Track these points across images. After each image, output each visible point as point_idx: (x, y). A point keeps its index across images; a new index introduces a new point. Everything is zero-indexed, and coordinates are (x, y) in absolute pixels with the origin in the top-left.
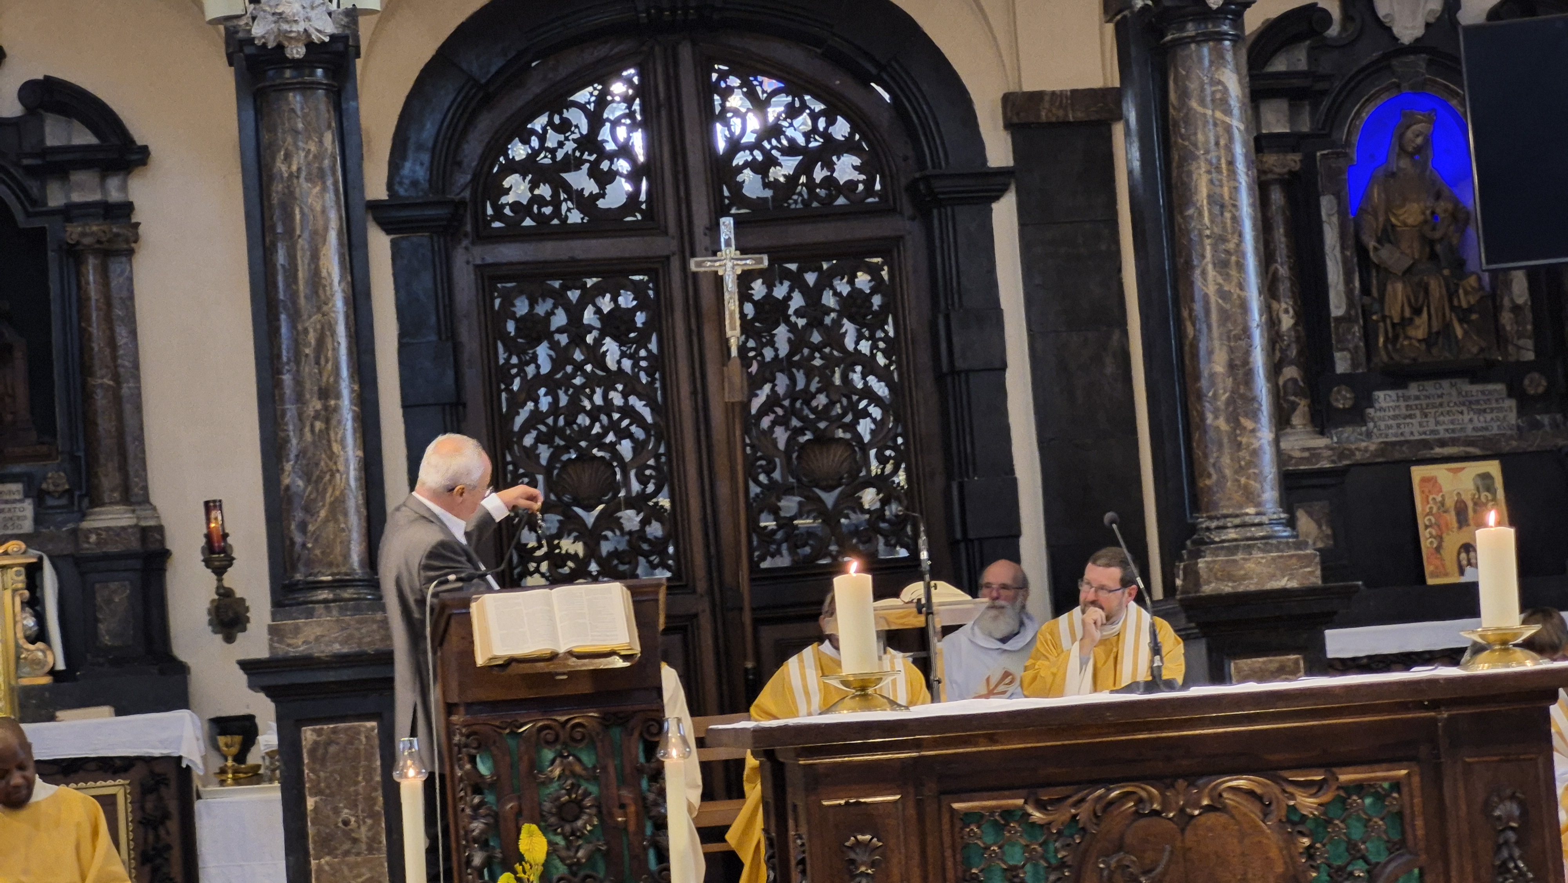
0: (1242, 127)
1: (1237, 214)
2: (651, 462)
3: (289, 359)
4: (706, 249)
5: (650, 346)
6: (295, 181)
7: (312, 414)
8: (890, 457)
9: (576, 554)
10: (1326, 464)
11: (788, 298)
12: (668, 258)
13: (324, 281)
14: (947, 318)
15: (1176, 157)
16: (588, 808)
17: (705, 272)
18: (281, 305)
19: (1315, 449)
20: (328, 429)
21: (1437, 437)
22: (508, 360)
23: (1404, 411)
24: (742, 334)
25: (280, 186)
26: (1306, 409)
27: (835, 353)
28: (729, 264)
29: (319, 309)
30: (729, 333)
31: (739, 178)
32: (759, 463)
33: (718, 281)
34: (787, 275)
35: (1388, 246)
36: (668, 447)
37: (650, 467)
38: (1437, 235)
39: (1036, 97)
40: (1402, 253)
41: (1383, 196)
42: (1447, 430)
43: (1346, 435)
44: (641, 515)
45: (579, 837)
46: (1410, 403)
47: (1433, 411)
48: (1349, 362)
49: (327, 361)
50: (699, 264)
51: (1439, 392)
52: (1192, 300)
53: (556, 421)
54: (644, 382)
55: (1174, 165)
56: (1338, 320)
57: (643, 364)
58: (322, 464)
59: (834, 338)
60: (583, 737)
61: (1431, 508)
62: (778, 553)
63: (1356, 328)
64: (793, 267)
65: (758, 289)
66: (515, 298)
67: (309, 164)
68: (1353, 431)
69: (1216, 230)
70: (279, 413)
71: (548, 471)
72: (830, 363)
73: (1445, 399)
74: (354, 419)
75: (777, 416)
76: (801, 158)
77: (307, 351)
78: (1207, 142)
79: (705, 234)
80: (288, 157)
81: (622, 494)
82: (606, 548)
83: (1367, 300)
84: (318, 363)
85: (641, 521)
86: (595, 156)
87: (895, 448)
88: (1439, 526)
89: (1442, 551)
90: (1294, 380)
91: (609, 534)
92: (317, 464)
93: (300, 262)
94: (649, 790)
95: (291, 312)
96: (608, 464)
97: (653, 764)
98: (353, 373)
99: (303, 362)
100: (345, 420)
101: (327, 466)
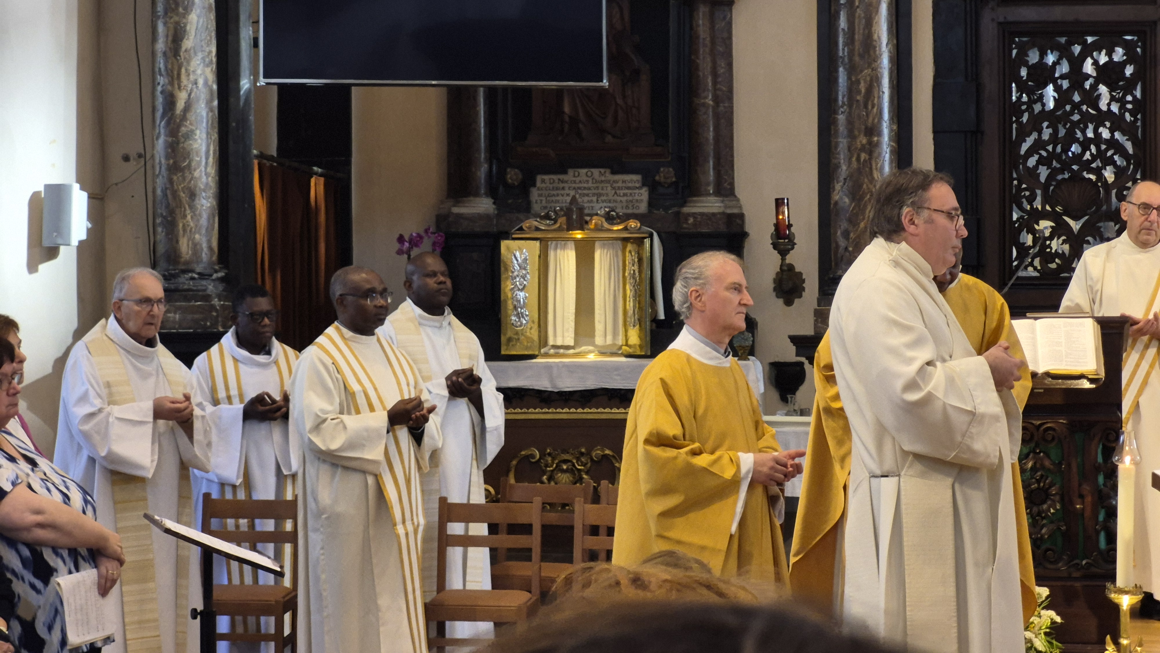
3: (843, 103)
5: (1135, 93)
7: (859, 146)
9: (1063, 253)
12: (1155, 23)
13: (874, 43)
16: (1053, 495)
18: (840, 60)
20: (870, 159)
22: (1019, 98)
29: (869, 65)
36: (1142, 173)
44: (1117, 226)
45: (1043, 518)
49: (873, 106)
53: (1054, 148)
54: (1128, 120)
57: (1129, 106)
58: (865, 186)
60: (1053, 439)
66: (1029, 49)
70: (833, 144)
71: (1045, 187)
74: (892, 152)
77: (858, 98)
81: (1104, 207)
84: (866, 106)
91: (1090, 238)
92: (860, 186)
93: (857, 27)
94: (1104, 485)
95: (847, 66)
96: (1094, 184)
97: (1109, 465)
98: (893, 116)
99: (855, 106)
100: (884, 153)
101: (868, 188)
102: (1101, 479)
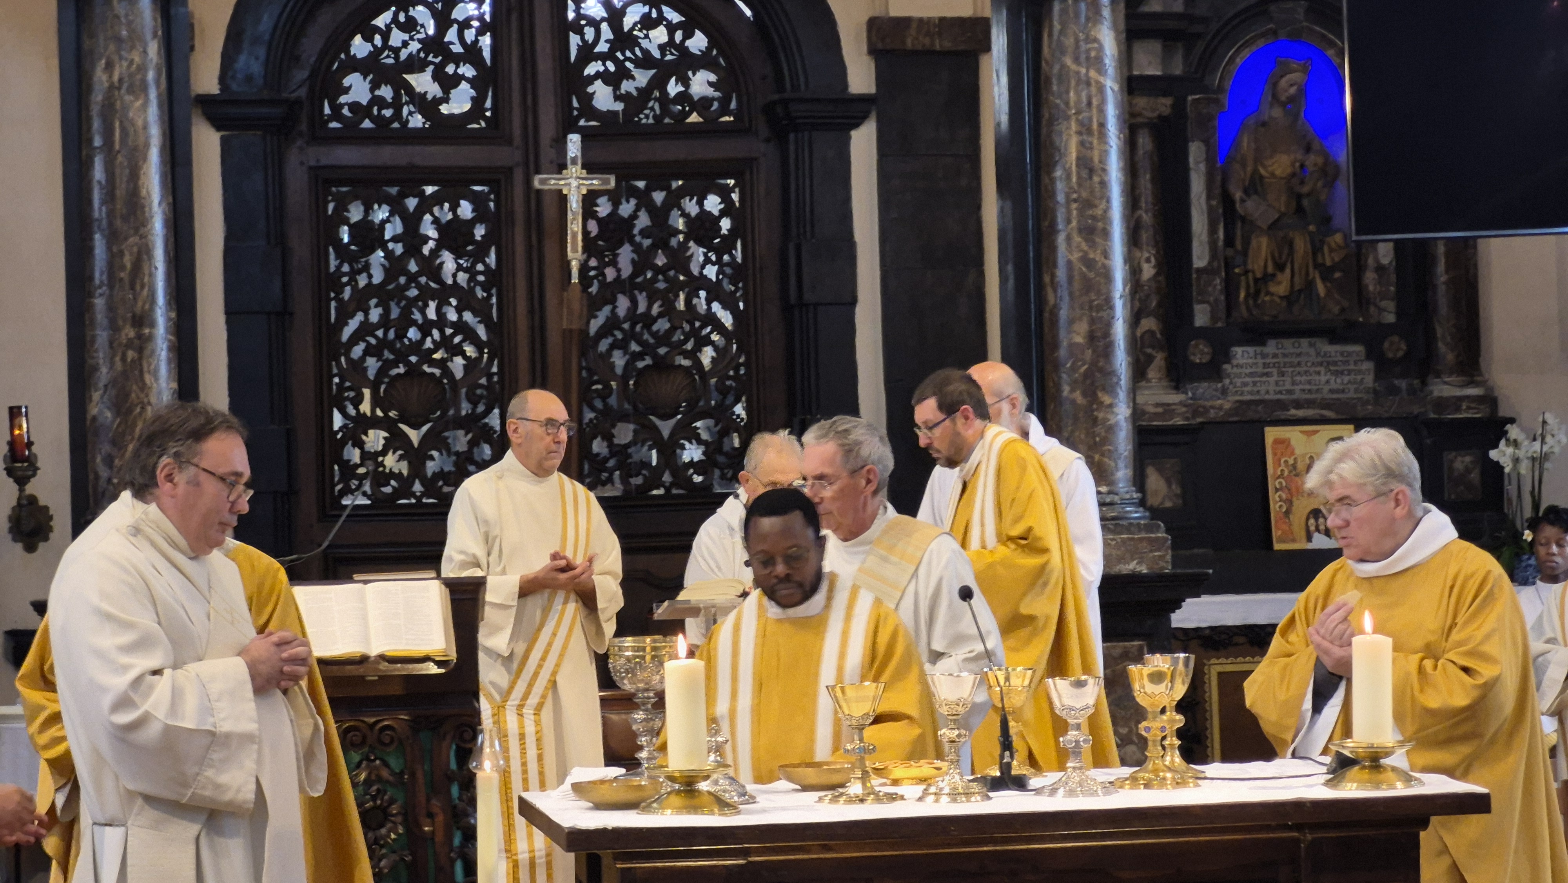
0: (1116, 87)
1: (1106, 179)
2: (483, 381)
3: (102, 282)
4: (552, 162)
5: (487, 260)
6: (116, 93)
7: (124, 341)
8: (731, 387)
9: (400, 473)
10: (1179, 421)
11: (634, 216)
12: (511, 169)
13: (143, 201)
14: (798, 248)
15: (1047, 115)
16: (393, 815)
17: (550, 190)
18: (96, 224)
19: (1169, 405)
20: (140, 358)
21: (1294, 397)
22: (339, 267)
23: (1260, 370)
24: (583, 253)
25: (99, 98)
26: (1163, 363)
27: (682, 278)
28: (574, 183)
29: (137, 230)
30: (570, 254)
31: (590, 89)
32: (594, 387)
33: (563, 199)
34: (633, 192)
35: (1255, 197)
36: (500, 367)
37: (481, 386)
38: (1305, 189)
39: (904, 23)
40: (1269, 206)
41: (1253, 145)
42: (1304, 390)
43: (1201, 390)
44: (470, 436)
45: (382, 847)
46: (1268, 361)
47: (1290, 370)
48: (1209, 315)
49: (143, 286)
50: (543, 182)
51: (1298, 351)
52: (1055, 265)
53: (385, 334)
54: (480, 296)
55: (1044, 123)
56: (1199, 271)
57: (481, 278)
58: (133, 395)
59: (679, 259)
60: (392, 741)
61: (1282, 471)
62: (610, 480)
63: (1218, 281)
64: (641, 184)
65: (603, 208)
66: (350, 203)
67: (131, 76)
68: (1209, 388)
69: (1084, 194)
70: (88, 338)
71: (375, 387)
72: (675, 287)
73: (1303, 359)
74: (170, 349)
75: (616, 340)
76: (653, 71)
77: (122, 275)
78: (1079, 101)
79: (551, 147)
80: (109, 66)
81: (451, 412)
82: (431, 467)
83: (1230, 252)
84: (132, 287)
85: (469, 442)
86: (440, 58)
87: (736, 378)
88: (1289, 490)
89: (1291, 516)
90: (1151, 332)
91: (435, 453)
92: (127, 395)
93: (118, 180)
94: (460, 799)
95: (106, 232)
96: (439, 381)
97: (465, 772)
98: (170, 300)
99: (117, 286)
100: (159, 350)
101: (138, 398)
102: (455, 790)
